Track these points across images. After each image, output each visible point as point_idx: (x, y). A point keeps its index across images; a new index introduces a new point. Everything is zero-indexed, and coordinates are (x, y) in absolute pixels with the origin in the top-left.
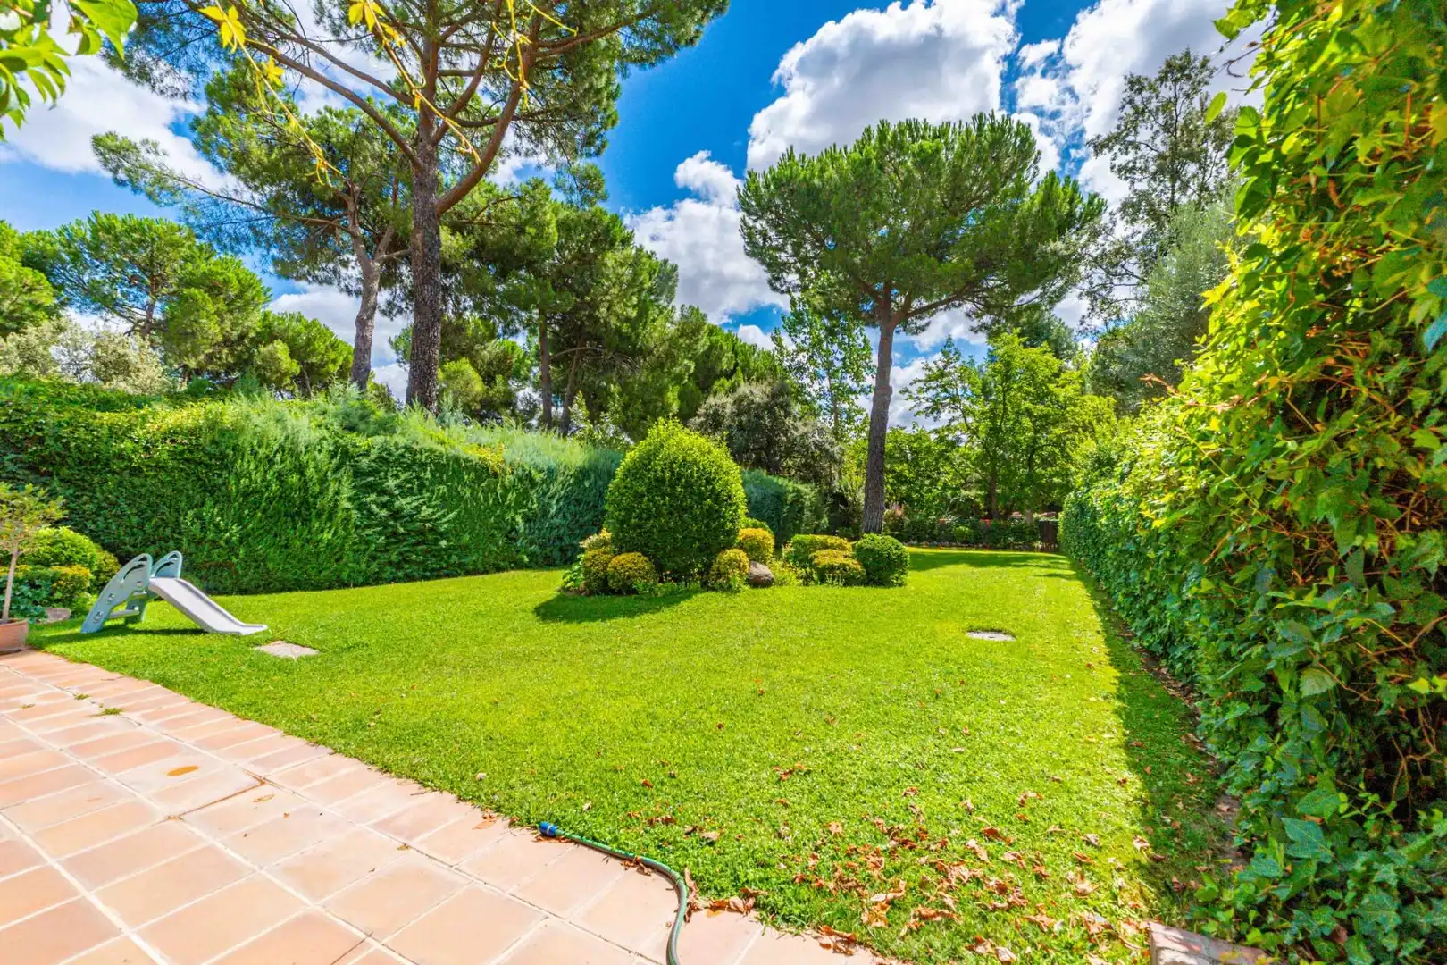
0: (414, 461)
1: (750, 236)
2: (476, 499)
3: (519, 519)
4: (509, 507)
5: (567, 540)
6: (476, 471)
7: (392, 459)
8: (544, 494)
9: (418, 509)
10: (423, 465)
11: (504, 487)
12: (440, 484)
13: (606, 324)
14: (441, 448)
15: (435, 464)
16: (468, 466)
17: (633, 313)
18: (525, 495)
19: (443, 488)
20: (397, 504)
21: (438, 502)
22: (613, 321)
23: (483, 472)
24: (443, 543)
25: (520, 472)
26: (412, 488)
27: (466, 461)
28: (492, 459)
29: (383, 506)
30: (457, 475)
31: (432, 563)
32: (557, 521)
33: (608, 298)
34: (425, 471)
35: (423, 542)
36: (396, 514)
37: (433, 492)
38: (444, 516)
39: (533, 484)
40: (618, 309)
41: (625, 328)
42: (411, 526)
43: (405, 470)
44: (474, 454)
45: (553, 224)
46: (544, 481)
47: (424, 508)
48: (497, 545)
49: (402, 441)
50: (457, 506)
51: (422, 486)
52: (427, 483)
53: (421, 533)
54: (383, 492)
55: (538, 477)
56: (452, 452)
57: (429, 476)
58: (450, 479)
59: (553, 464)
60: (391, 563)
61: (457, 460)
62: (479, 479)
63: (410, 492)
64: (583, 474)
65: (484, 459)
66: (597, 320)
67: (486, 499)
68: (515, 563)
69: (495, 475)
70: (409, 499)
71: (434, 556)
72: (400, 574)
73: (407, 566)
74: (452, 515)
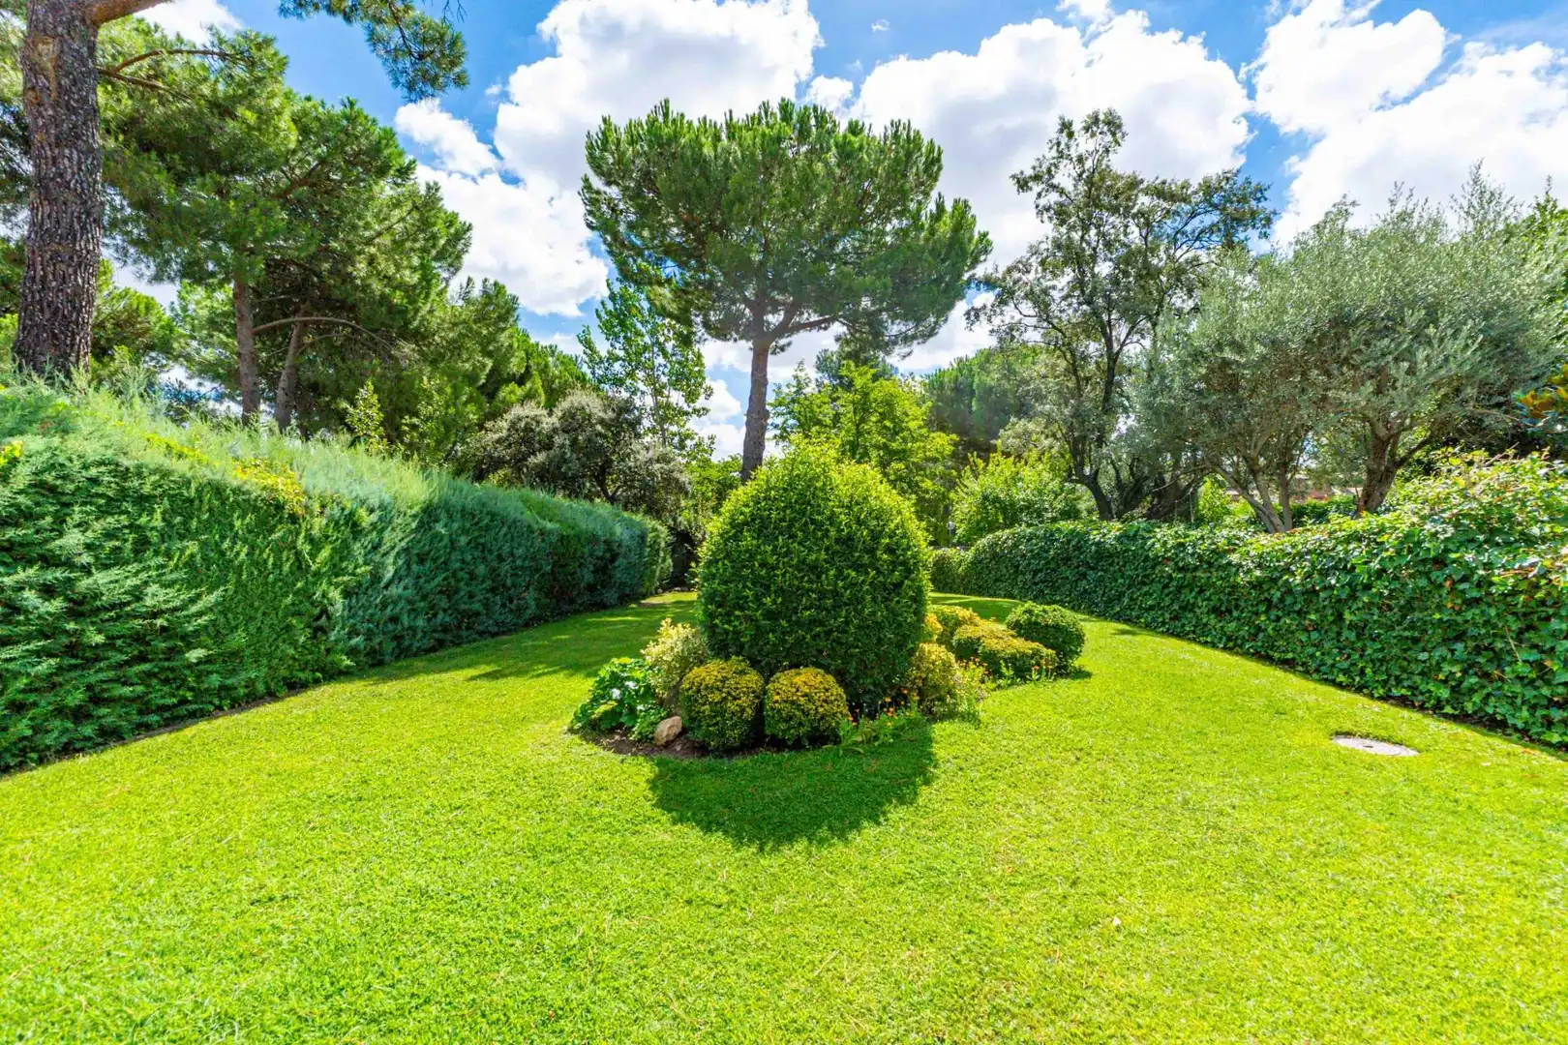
0: (123, 493)
1: (593, 202)
2: (260, 565)
3: (335, 594)
4: (317, 574)
5: (405, 620)
6: (256, 509)
7: (70, 487)
8: (375, 548)
9: (137, 594)
10: (143, 501)
11: (310, 539)
12: (182, 537)
13: (365, 288)
14: (181, 467)
15: (172, 498)
16: (244, 503)
17: (412, 278)
18: (342, 552)
19: (192, 547)
20: (84, 584)
21: (181, 574)
22: (377, 286)
23: (272, 512)
24: (194, 655)
25: (337, 512)
26: (116, 550)
27: (237, 491)
28: (287, 488)
29: (48, 591)
30: (220, 519)
31: (162, 696)
32: (395, 591)
33: (373, 250)
34: (151, 512)
35: (142, 658)
36: (81, 608)
37: (169, 555)
38: (193, 601)
39: (356, 530)
40: (385, 265)
41: (398, 298)
42: (118, 628)
43: (102, 513)
44: (251, 480)
45: (286, 116)
46: (373, 525)
47: (153, 588)
48: (294, 644)
49: (93, 450)
50: (223, 581)
51: (142, 545)
52: (154, 537)
53: (138, 638)
54: (48, 561)
55: (366, 519)
56: (205, 474)
57: (157, 521)
58: (207, 527)
59: (387, 498)
60: (60, 711)
61: (218, 490)
62: (264, 526)
63: (115, 559)
64: (429, 514)
65: (273, 489)
66: (348, 278)
67: (278, 565)
68: (322, 670)
69: (294, 518)
70: (115, 573)
71: (166, 681)
72: (88, 730)
73: (104, 711)
74: (211, 599)
